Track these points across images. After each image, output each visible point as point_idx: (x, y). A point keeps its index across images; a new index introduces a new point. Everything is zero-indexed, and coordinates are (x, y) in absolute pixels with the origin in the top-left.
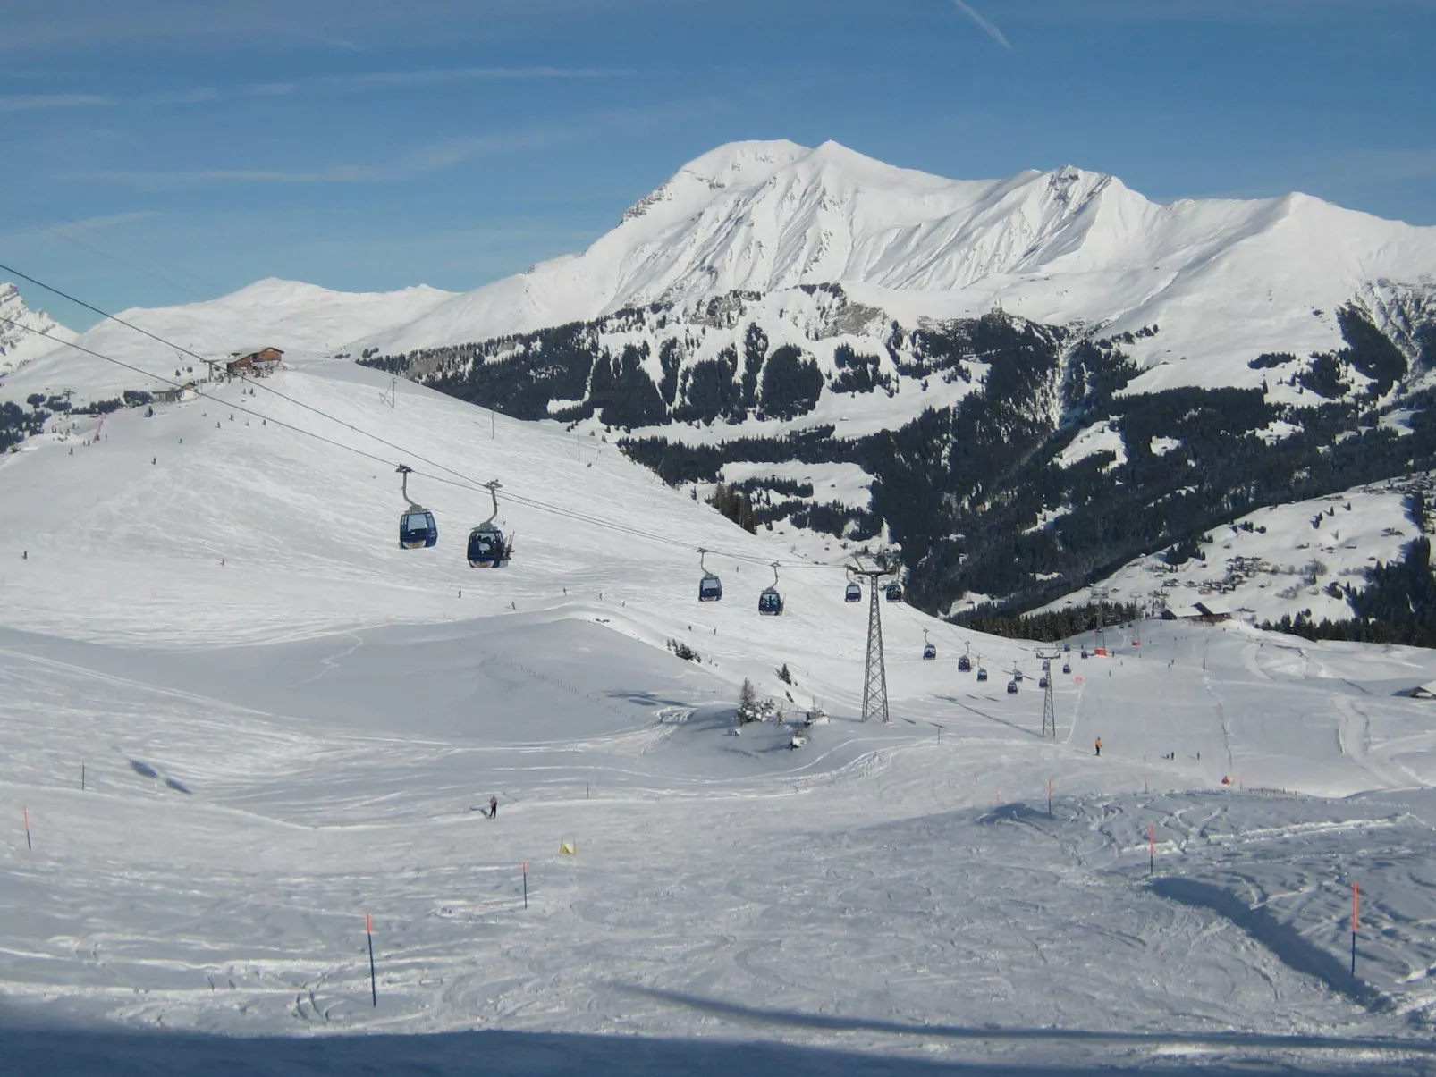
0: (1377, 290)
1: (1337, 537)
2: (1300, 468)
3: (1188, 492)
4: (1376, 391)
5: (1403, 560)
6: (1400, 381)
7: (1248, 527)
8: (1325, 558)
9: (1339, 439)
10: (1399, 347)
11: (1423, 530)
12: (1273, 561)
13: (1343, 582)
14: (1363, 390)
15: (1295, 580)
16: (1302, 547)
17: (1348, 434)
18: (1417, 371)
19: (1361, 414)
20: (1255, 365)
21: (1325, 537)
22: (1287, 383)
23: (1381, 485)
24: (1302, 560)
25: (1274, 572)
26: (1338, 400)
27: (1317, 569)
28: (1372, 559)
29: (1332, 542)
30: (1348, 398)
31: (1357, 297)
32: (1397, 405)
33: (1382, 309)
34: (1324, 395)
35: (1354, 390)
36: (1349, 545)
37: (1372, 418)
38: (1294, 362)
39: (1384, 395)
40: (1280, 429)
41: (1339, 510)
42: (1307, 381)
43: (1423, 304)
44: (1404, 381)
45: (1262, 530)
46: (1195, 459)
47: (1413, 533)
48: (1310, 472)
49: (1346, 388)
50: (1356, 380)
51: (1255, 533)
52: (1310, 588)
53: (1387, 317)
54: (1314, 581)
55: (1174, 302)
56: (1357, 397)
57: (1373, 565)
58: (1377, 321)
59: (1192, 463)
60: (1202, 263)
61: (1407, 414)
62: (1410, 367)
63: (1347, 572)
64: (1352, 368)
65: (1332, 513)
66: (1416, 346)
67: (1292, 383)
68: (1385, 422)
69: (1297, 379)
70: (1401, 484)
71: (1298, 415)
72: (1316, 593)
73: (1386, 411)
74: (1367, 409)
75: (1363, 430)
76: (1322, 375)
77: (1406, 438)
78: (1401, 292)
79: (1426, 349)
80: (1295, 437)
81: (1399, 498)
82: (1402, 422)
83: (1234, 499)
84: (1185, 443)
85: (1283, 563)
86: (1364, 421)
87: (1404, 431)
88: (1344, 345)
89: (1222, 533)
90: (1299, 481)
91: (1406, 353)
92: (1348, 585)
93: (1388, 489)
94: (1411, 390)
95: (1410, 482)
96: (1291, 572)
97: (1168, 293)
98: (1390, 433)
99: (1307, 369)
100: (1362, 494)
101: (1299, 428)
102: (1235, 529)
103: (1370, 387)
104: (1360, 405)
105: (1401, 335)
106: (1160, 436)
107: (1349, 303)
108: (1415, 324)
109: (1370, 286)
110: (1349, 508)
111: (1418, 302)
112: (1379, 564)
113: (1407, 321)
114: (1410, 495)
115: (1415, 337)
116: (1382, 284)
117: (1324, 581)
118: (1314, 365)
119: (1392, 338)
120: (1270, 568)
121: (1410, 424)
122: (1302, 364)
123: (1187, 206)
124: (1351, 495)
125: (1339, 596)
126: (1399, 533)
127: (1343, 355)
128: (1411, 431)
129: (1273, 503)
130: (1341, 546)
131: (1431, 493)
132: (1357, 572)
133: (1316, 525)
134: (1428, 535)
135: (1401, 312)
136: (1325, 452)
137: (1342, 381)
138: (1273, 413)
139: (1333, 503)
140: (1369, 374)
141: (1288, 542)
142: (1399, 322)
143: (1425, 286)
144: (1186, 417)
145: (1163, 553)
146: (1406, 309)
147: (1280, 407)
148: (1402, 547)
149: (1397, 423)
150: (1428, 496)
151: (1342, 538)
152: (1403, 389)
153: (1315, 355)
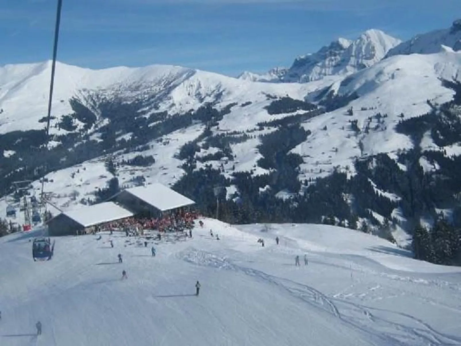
0: (82, 92)
1: (81, 180)
2: (63, 157)
3: (20, 170)
4: (87, 127)
5: (108, 187)
6: (94, 123)
7: (46, 180)
8: (78, 190)
9: (76, 145)
10: (93, 111)
11: (114, 175)
12: (57, 193)
13: (86, 198)
14: (82, 127)
15: (67, 199)
16: (68, 186)
17: (79, 143)
18: (101, 120)
19: (82, 136)
20: (41, 121)
21: (77, 181)
22: (54, 127)
23: (96, 160)
24: (69, 191)
25: (59, 197)
26: (73, 132)
27: (75, 195)
28: (96, 188)
29: (80, 183)
30: (77, 130)
31: (76, 96)
32: (96, 131)
33: (85, 99)
34: (68, 130)
35: (79, 128)
36: (87, 183)
37: (87, 137)
38: (56, 120)
39: (90, 128)
40: (53, 144)
41: (81, 170)
42: (61, 126)
43: (99, 96)
44: (96, 123)
45: (52, 181)
46: (21, 157)
47: (110, 176)
48: (67, 158)
49: (75, 127)
50: (80, 124)
51: (49, 183)
52: (74, 202)
53: (87, 102)
54: (75, 199)
55: (8, 101)
56: (80, 130)
57: (97, 190)
58: (84, 103)
59: (21, 159)
60: (17, 86)
61: (100, 134)
62: (98, 118)
63: (87, 194)
64: (77, 120)
65: (78, 172)
66: (99, 111)
67: (56, 127)
68: (92, 138)
69: (58, 125)
70: (103, 158)
71: (60, 138)
72: (76, 203)
73: (91, 134)
74: (84, 134)
75: (85, 141)
76: (66, 123)
77: (100, 143)
78: (91, 93)
79: (103, 112)
80: (59, 146)
81: (103, 164)
82: (97, 137)
83: (39, 171)
84: (17, 152)
85: (61, 192)
86: (84, 138)
87: (99, 140)
88: (72, 112)
89: (36, 184)
90: (63, 162)
91: (96, 114)
92: (89, 199)
93: (98, 161)
94: (99, 127)
95: (106, 158)
96: (65, 196)
97: (5, 98)
98: (94, 141)
99: (60, 121)
100: (89, 164)
101: (60, 143)
102: (41, 182)
103: (85, 126)
104: (82, 133)
105: (93, 108)
106: (7, 150)
107: (73, 97)
108: (98, 103)
109: (80, 91)
110: (85, 169)
111: (97, 96)
112: (99, 189)
113: (94, 103)
114: (107, 162)
115: (98, 108)
116: (84, 90)
117: (79, 199)
118: (63, 120)
119: (90, 108)
120: (56, 196)
121: (102, 138)
122: (59, 119)
123: (10, 67)
124: (85, 164)
125: (85, 204)
126: (105, 177)
127: (73, 115)
128: (101, 140)
129: (55, 170)
130: (84, 184)
131: (115, 161)
132: (91, 194)
133: (73, 177)
134: (116, 177)
135: (92, 99)
136: (71, 151)
137: (74, 125)
138: (50, 138)
139: (78, 168)
140: (83, 121)
141: (62, 185)
142: (92, 103)
143: (99, 90)
144: (17, 142)
145: (12, 194)
146: (94, 99)
147: (52, 136)
148: (108, 182)
149: (96, 138)
150: (114, 162)
151: (84, 181)
152: (96, 126)
153: (63, 116)
